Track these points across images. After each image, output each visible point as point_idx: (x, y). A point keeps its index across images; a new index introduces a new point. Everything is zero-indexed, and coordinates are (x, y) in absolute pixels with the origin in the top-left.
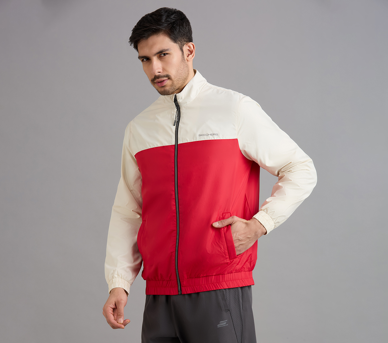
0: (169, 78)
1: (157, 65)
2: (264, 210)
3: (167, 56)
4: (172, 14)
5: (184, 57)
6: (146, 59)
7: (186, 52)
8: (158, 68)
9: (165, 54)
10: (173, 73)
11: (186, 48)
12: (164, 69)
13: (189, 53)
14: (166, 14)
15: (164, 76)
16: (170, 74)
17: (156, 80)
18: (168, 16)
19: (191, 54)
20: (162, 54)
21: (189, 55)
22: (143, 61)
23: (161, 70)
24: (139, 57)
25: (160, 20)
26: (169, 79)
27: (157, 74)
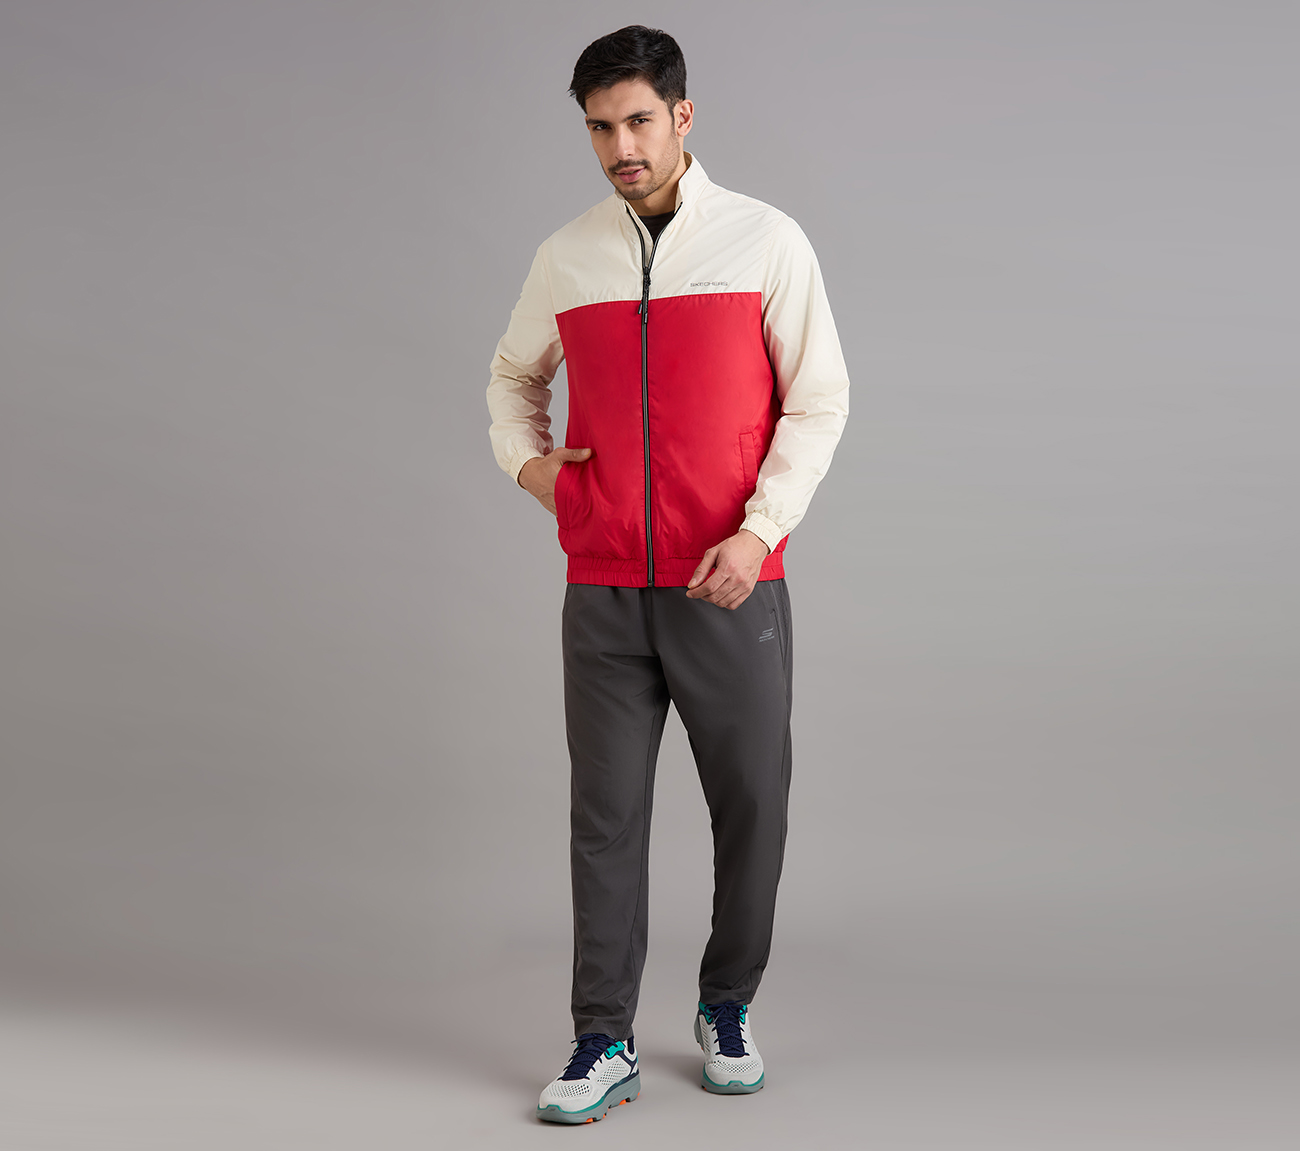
0: (646, 165)
1: (626, 141)
2: (760, 512)
3: (646, 123)
4: (657, 43)
5: (673, 128)
6: (604, 127)
7: (678, 119)
8: (629, 148)
9: (641, 121)
10: (654, 156)
11: (678, 109)
12: (639, 149)
13: (682, 120)
14: (644, 41)
15: (638, 163)
16: (649, 160)
17: (620, 171)
18: (649, 45)
19: (685, 122)
20: (637, 120)
21: (681, 124)
22: (595, 128)
23: (632, 152)
24: (588, 122)
25: (632, 52)
26: (646, 167)
27: (625, 158)
